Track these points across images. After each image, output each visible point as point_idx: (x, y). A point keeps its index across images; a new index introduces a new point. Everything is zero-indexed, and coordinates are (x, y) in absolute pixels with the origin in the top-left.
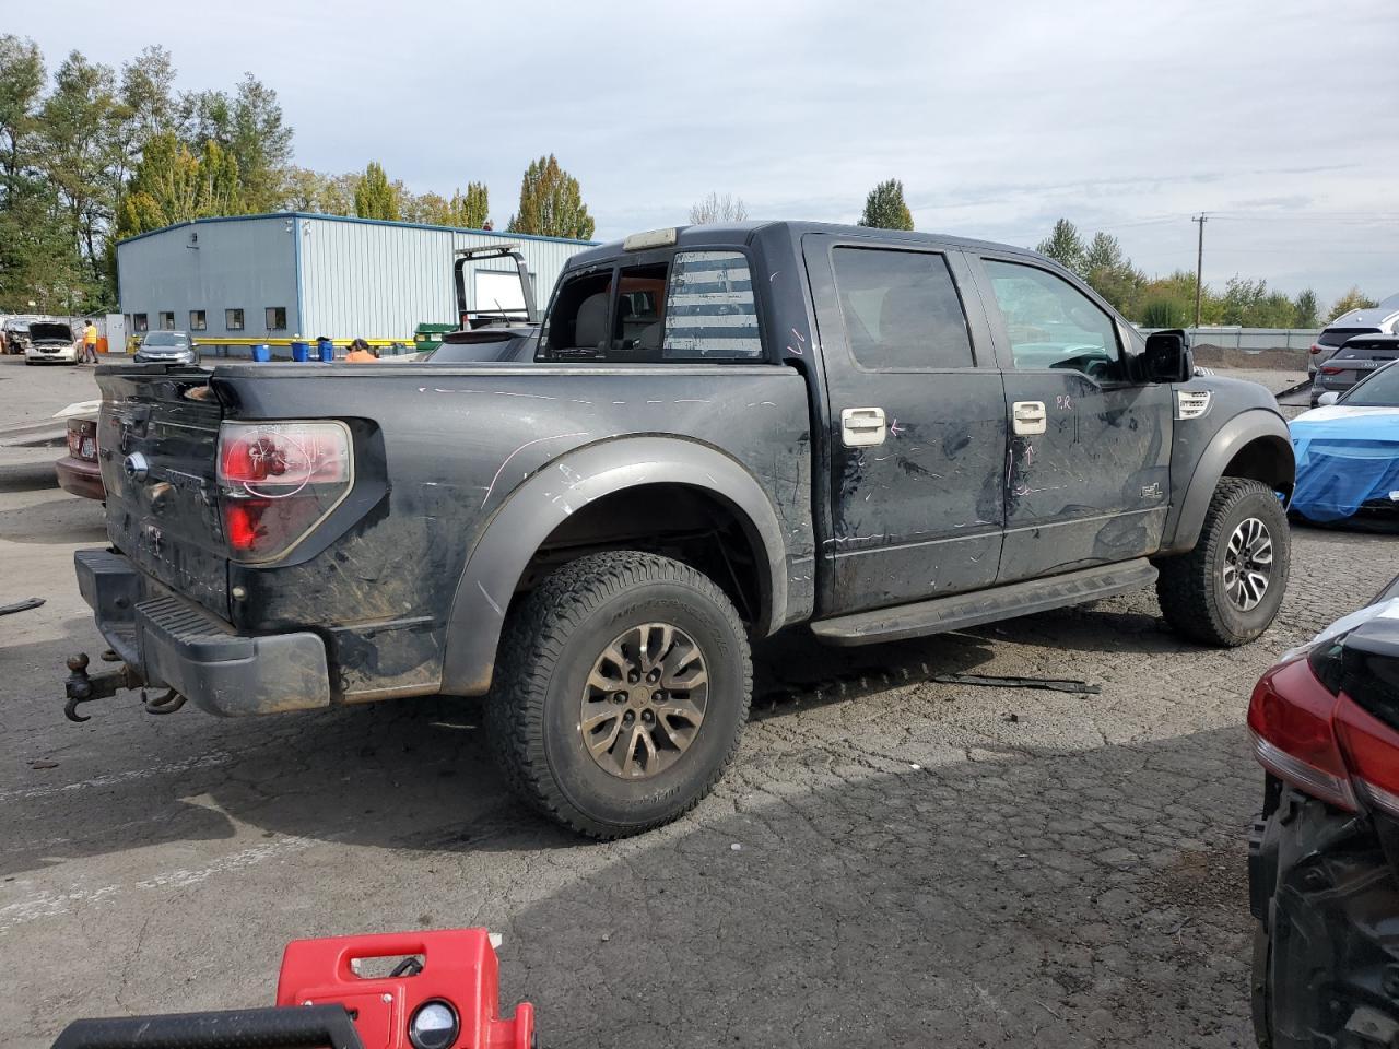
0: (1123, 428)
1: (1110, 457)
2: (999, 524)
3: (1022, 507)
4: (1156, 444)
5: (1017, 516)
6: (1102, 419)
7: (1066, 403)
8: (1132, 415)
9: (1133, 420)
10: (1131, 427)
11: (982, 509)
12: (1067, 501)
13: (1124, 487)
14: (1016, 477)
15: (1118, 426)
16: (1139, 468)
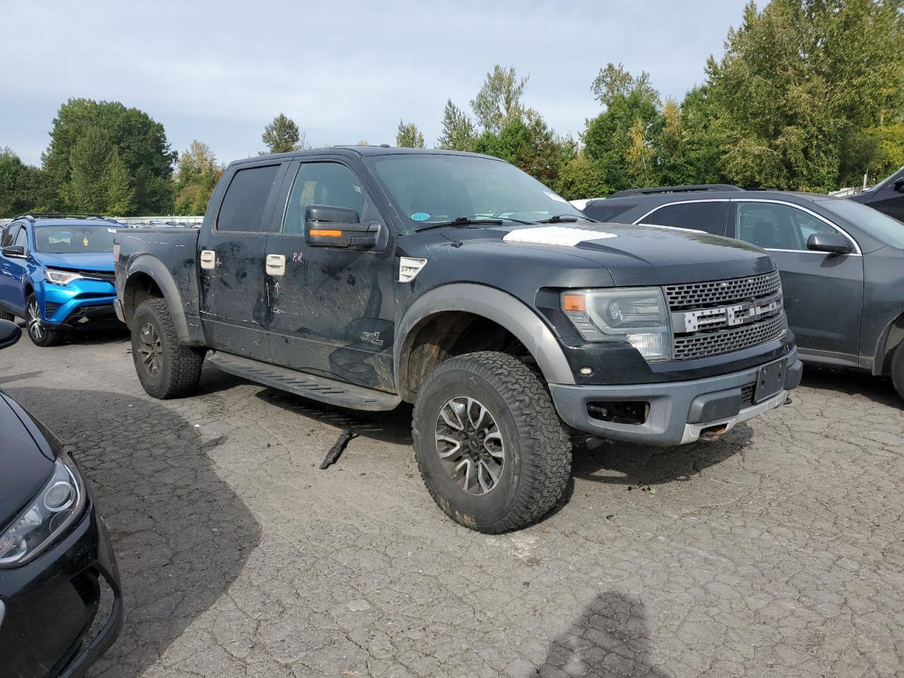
0: (342, 281)
1: (334, 303)
2: (263, 326)
3: (276, 320)
4: (376, 299)
5: (272, 324)
6: (324, 272)
7: (299, 258)
8: (351, 273)
9: (350, 276)
10: (349, 282)
11: (256, 315)
12: (302, 325)
13: (347, 327)
14: (272, 301)
15: (338, 279)
16: (361, 316)
